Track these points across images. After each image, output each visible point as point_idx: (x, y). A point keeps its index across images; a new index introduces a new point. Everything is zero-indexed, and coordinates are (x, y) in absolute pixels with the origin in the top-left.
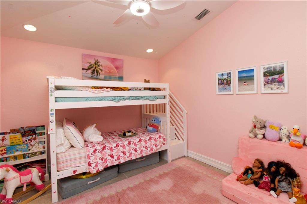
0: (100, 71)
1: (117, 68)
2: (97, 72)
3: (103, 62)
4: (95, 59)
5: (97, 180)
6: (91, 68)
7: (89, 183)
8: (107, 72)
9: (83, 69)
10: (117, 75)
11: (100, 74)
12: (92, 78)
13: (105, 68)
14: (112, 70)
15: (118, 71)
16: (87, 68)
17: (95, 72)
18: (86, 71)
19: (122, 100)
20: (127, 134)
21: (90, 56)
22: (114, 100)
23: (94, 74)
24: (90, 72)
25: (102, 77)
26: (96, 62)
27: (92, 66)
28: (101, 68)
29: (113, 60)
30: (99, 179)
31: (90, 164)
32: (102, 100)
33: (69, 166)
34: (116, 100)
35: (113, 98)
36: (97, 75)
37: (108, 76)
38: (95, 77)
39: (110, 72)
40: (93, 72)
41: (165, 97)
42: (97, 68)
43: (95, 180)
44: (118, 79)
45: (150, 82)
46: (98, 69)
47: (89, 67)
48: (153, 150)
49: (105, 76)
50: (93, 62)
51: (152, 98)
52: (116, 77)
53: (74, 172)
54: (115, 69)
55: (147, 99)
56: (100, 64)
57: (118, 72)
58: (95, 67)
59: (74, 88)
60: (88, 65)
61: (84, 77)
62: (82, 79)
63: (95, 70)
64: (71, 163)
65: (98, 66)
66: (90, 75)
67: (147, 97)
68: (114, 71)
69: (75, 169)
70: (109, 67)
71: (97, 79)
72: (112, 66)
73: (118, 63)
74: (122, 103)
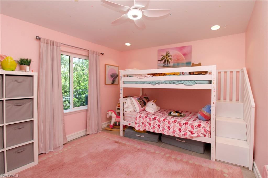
0: (170, 60)
1: (185, 55)
2: (168, 61)
3: (172, 53)
4: (166, 52)
5: (142, 136)
6: (163, 59)
7: (137, 135)
8: (176, 60)
9: (158, 61)
10: (185, 61)
11: (170, 62)
12: (164, 67)
13: (174, 57)
14: (180, 58)
15: (185, 57)
16: (160, 60)
17: (166, 61)
18: (160, 62)
19: (157, 84)
20: (172, 113)
21: (163, 50)
22: (152, 84)
23: (165, 63)
24: (163, 62)
25: (171, 64)
26: (167, 54)
27: (164, 57)
28: (170, 57)
29: (181, 49)
30: (143, 136)
31: (136, 123)
32: (144, 83)
33: (128, 120)
34: (153, 84)
35: (151, 82)
36: (168, 63)
37: (177, 63)
38: (166, 65)
39: (178, 60)
40: (165, 62)
41: (210, 82)
42: (167, 58)
43: (140, 135)
44: (185, 64)
45: (202, 65)
46: (169, 59)
47: (162, 58)
48: (187, 135)
49: (173, 64)
50: (165, 54)
51: (189, 82)
52: (183, 64)
53: (129, 124)
54: (183, 56)
55: (183, 83)
56: (170, 54)
57: (185, 59)
58: (166, 58)
59: (133, 75)
60: (161, 57)
61: (159, 67)
62: (158, 68)
63: (166, 60)
64: (129, 119)
65: (169, 56)
66: (163, 65)
67: (182, 82)
68: (181, 58)
69: (130, 123)
70: (177, 56)
71: (168, 67)
72: (180, 54)
73: (185, 51)
74: (157, 86)
